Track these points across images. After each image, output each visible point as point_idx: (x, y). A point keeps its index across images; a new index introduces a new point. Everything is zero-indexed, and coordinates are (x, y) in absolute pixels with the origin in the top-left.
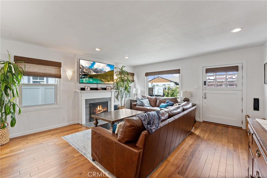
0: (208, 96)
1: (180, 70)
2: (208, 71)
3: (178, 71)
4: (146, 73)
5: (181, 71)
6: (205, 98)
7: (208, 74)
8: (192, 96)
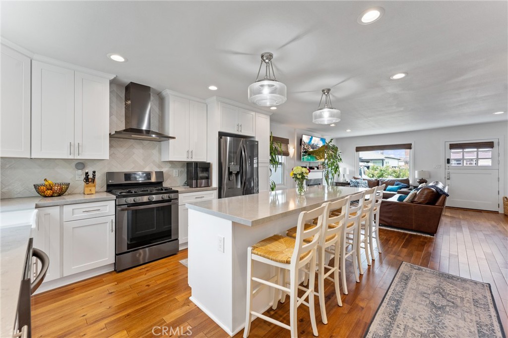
0: (452, 176)
1: (411, 144)
2: (453, 146)
3: (409, 146)
4: (357, 148)
5: (413, 146)
6: (448, 179)
7: (453, 151)
8: (430, 177)
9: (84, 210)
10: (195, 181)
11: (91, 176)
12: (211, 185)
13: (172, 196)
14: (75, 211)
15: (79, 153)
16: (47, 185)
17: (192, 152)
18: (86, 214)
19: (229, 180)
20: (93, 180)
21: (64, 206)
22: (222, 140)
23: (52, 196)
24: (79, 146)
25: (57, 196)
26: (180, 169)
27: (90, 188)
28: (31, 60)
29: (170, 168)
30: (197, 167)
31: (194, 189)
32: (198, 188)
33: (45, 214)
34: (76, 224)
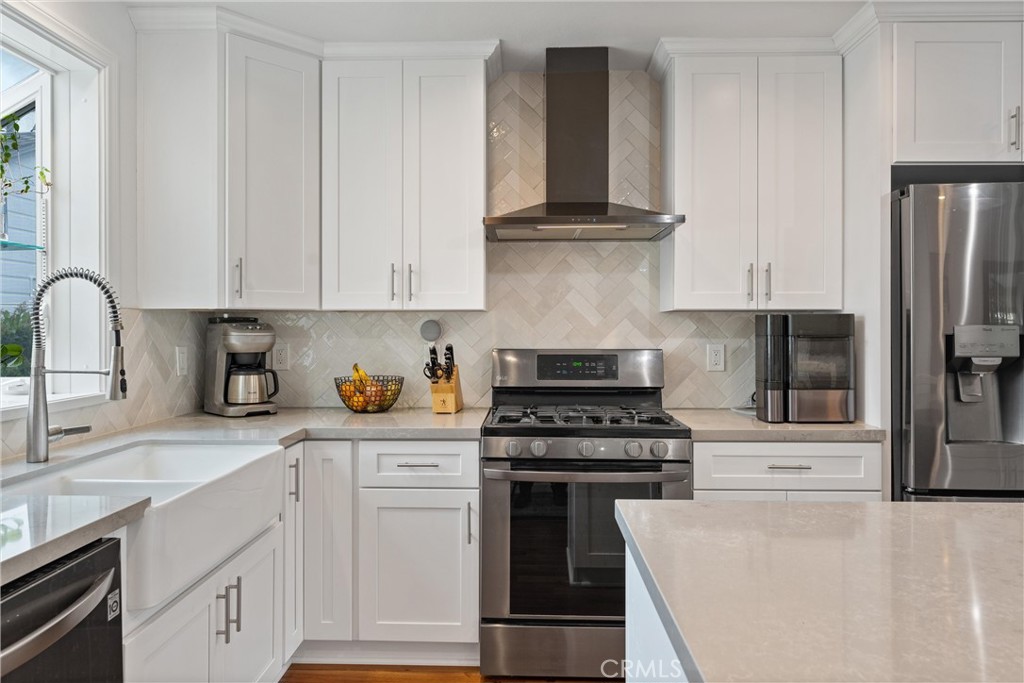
9: (403, 461)
10: (778, 394)
11: (442, 360)
12: (858, 416)
13: (671, 448)
14: (384, 460)
15: (411, 294)
16: (355, 381)
17: (768, 271)
18: (406, 473)
19: (957, 398)
20: (449, 371)
21: (361, 443)
22: (909, 203)
23: (364, 411)
24: (411, 271)
25: (374, 412)
26: (734, 343)
27: (442, 396)
28: (321, 62)
29: (692, 336)
30: (786, 334)
31: (770, 427)
32: (790, 427)
33: (323, 460)
34: (388, 498)
